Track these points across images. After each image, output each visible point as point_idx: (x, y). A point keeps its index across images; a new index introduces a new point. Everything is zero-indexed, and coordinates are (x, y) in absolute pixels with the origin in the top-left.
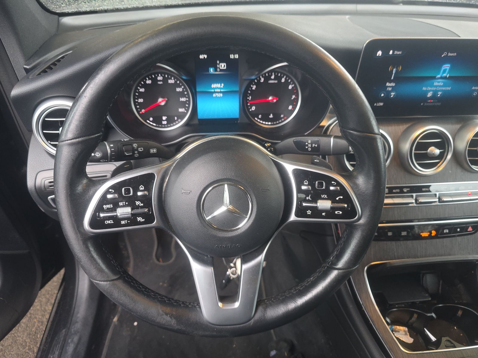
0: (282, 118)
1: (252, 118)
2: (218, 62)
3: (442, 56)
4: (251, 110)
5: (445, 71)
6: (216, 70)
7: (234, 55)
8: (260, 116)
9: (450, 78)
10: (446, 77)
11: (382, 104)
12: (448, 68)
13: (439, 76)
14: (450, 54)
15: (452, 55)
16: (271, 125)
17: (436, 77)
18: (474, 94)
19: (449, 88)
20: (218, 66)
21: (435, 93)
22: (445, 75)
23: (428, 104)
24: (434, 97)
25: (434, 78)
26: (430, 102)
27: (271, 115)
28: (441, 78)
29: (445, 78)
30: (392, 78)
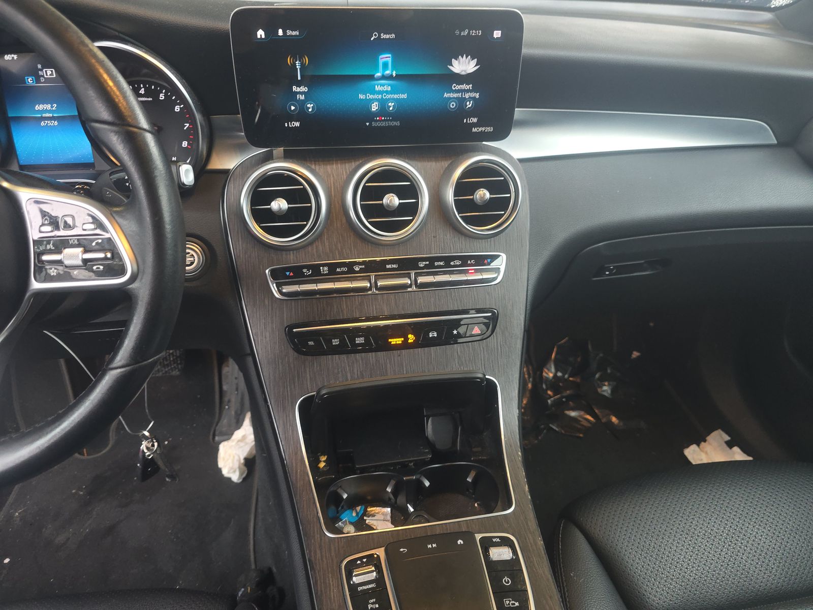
2: (40, 66)
3: (372, 39)
5: (385, 65)
6: (38, 81)
9: (399, 77)
10: (392, 75)
11: (297, 124)
12: (389, 60)
13: (378, 74)
14: (383, 36)
15: (388, 36)
17: (375, 76)
18: (451, 106)
19: (405, 96)
20: (41, 73)
21: (383, 103)
22: (388, 72)
23: (378, 124)
24: (383, 111)
25: (371, 77)
26: (379, 120)
28: (384, 77)
29: (390, 77)
30: (299, 78)
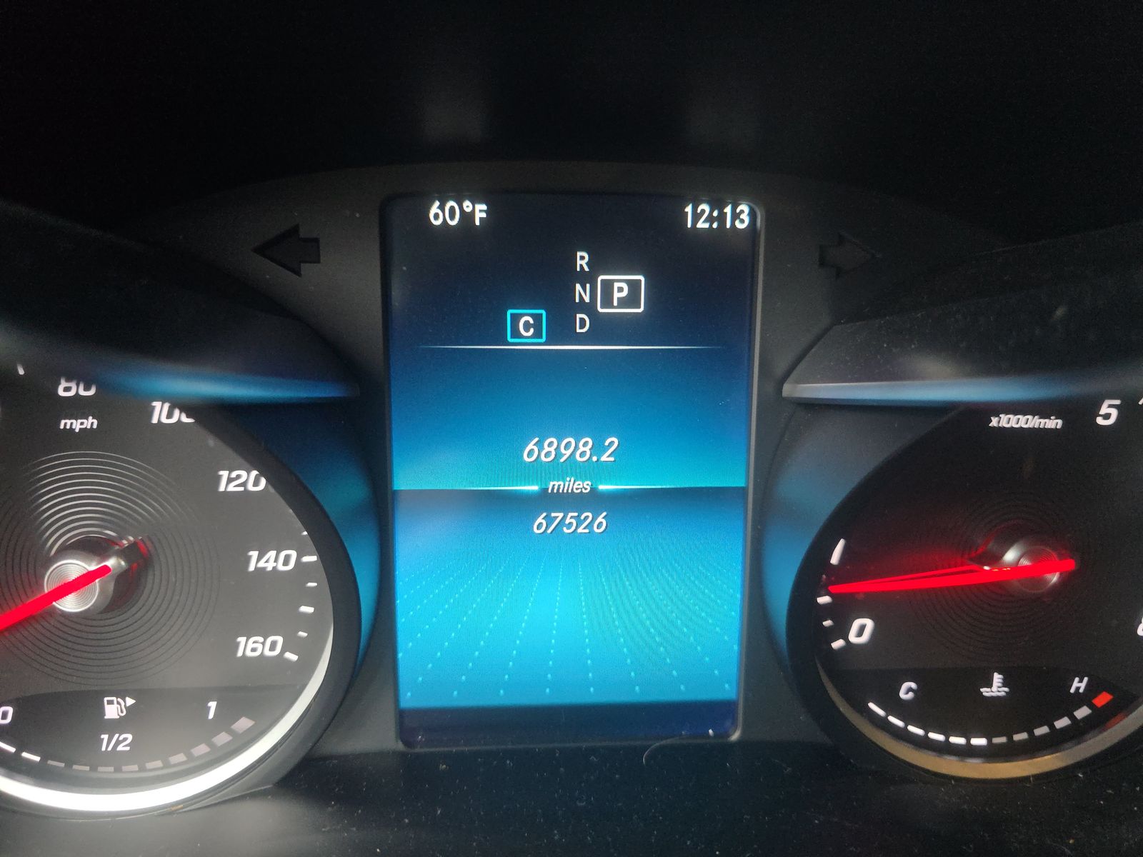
0: (1080, 699)
1: (843, 707)
2: (582, 260)
4: (838, 644)
6: (561, 328)
7: (717, 204)
8: (907, 691)
16: (990, 754)
20: (581, 292)
27: (997, 678)
